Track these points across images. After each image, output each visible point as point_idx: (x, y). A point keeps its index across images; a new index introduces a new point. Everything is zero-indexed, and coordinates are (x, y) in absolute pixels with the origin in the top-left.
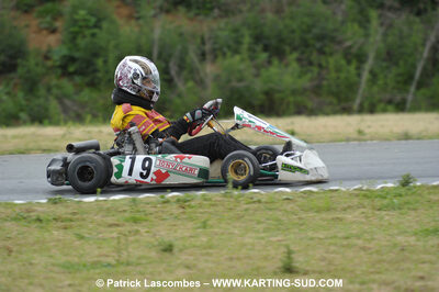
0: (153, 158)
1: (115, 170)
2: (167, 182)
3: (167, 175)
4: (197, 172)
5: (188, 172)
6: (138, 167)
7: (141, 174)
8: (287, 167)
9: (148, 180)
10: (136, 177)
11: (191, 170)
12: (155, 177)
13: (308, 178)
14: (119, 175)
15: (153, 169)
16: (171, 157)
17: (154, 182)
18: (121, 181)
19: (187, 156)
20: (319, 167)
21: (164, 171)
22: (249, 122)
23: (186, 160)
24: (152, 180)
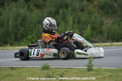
0: (40, 50)
1: (30, 53)
2: (44, 57)
3: (44, 55)
4: (52, 54)
5: (50, 54)
6: (36, 53)
7: (37, 55)
8: (78, 53)
10: (35, 55)
13: (88, 56)
14: (31, 55)
15: (40, 53)
16: (45, 49)
18: (31, 57)
19: (50, 49)
20: (93, 53)
21: (43, 54)
22: (77, 38)
23: (49, 50)
24: (40, 56)
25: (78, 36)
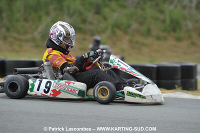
0: (52, 82)
1: (30, 87)
2: (59, 96)
3: (59, 92)
4: (77, 92)
5: (72, 91)
6: (43, 87)
7: (44, 90)
8: (130, 94)
9: (48, 94)
10: (41, 92)
11: (74, 90)
12: (52, 93)
14: (32, 90)
15: (52, 88)
16: (63, 82)
17: (51, 96)
18: (33, 93)
19: (73, 82)
20: (154, 95)
21: (58, 90)
22: (118, 64)
23: (71, 85)
24: (51, 94)
25: (119, 61)
